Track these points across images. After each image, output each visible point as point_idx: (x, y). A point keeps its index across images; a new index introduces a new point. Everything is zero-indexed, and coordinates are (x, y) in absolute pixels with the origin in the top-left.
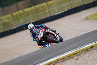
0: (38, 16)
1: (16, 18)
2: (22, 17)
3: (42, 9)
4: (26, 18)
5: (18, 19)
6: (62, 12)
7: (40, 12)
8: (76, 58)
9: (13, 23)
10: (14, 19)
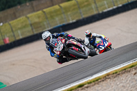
0: (81, 13)
1: (48, 16)
2: (57, 15)
3: (86, 3)
4: (63, 15)
5: (52, 17)
6: (115, 7)
7: (83, 7)
8: (134, 72)
9: (45, 23)
10: (47, 18)
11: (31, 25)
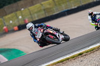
0: (80, 1)
2: (63, 3)
4: (67, 3)
5: (59, 4)
9: (54, 9)
10: (56, 5)
11: (44, 10)
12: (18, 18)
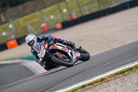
12: (61, 11)
